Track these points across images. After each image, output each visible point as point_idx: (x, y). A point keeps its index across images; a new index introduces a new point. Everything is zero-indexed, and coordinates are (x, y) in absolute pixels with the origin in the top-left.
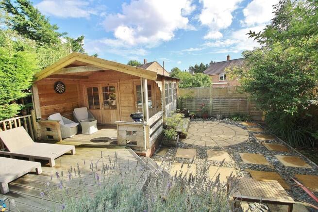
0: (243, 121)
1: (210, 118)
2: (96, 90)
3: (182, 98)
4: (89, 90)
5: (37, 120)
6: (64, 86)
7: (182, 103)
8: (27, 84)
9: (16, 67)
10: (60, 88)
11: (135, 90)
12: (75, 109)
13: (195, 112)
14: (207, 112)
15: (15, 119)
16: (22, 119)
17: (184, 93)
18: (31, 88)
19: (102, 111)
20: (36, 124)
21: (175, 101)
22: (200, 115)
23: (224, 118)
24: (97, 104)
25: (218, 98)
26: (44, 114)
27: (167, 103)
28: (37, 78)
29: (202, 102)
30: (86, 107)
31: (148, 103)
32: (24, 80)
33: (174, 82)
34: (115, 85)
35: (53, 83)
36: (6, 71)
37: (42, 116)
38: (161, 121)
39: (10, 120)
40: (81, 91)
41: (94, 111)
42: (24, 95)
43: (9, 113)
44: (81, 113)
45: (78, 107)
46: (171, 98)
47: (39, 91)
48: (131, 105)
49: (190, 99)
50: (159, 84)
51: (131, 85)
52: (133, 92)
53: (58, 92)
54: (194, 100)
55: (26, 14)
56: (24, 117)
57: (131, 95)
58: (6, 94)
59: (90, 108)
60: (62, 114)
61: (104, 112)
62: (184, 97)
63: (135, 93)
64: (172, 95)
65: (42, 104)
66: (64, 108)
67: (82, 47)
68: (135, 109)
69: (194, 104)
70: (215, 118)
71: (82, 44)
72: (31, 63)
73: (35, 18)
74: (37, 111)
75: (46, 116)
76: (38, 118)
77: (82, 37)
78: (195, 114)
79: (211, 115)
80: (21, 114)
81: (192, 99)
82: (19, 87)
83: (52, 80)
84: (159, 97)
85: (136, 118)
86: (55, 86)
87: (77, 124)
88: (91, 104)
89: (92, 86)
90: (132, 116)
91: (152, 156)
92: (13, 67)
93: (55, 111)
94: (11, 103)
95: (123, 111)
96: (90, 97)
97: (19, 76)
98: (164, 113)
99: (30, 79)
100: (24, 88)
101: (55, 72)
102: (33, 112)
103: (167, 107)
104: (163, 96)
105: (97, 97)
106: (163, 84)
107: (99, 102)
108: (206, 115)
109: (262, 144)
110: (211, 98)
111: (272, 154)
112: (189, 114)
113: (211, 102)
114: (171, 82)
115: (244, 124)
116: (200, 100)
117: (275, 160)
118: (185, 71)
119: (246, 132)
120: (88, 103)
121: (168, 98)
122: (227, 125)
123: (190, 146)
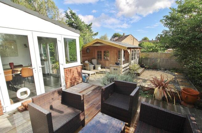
0: (176, 72)
1: (157, 69)
2: (101, 52)
3: (142, 58)
4: (98, 52)
7: (142, 60)
10: (88, 51)
11: (118, 53)
12: (92, 60)
13: (149, 66)
14: (156, 66)
17: (144, 55)
19: (103, 61)
21: (138, 59)
22: (152, 68)
23: (166, 70)
24: (101, 58)
25: (163, 59)
27: (132, 59)
29: (153, 61)
30: (96, 59)
31: (123, 59)
33: (138, 49)
34: (109, 50)
35: (86, 49)
38: (128, 67)
40: (95, 52)
44: (94, 61)
46: (135, 57)
48: (116, 59)
49: (146, 59)
50: (129, 51)
51: (116, 51)
52: (117, 54)
53: (87, 53)
54: (149, 60)
55: (73, 18)
57: (115, 55)
59: (98, 60)
60: (88, 61)
61: (104, 62)
62: (143, 57)
63: (118, 54)
64: (136, 56)
67: (91, 28)
68: (117, 61)
70: (160, 70)
79: (158, 68)
81: (148, 58)
84: (128, 57)
85: (117, 64)
87: (93, 66)
88: (98, 58)
89: (99, 50)
90: (116, 63)
93: (86, 60)
95: (112, 62)
96: (98, 55)
98: (130, 64)
103: (132, 62)
104: (130, 56)
105: (101, 55)
106: (130, 51)
107: (101, 57)
108: (155, 68)
109: (177, 82)
110: (159, 59)
111: (179, 85)
112: (144, 66)
113: (159, 61)
114: (136, 49)
115: (176, 74)
116: (152, 59)
117: (178, 87)
118: (151, 40)
119: (174, 77)
120: (97, 58)
121: (133, 57)
122: (165, 73)
123: (140, 79)
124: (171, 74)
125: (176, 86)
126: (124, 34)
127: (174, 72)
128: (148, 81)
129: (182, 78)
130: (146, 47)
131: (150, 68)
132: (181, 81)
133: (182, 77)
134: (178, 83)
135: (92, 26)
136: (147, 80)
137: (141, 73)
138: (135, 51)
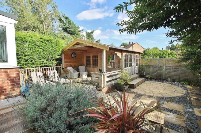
0: (189, 85)
1: (163, 80)
2: (90, 57)
3: (142, 65)
4: (87, 57)
5: (63, 69)
6: (76, 55)
7: (142, 69)
8: (60, 53)
9: (56, 45)
12: (80, 66)
13: (151, 75)
14: (161, 76)
15: (54, 67)
16: (57, 68)
17: (144, 63)
18: (61, 55)
19: (91, 68)
20: (62, 70)
22: (155, 78)
23: (174, 81)
24: (90, 64)
25: (170, 66)
26: (66, 67)
28: (64, 50)
29: (157, 69)
32: (59, 51)
33: (136, 55)
34: (98, 54)
35: (71, 53)
36: (52, 47)
37: (65, 67)
39: (52, 67)
40: (83, 57)
41: (88, 68)
42: (58, 57)
43: (52, 64)
44: (82, 68)
45: (81, 65)
46: (131, 64)
47: (65, 56)
49: (148, 66)
50: (119, 54)
53: (73, 57)
54: (151, 67)
56: (58, 67)
58: (52, 56)
59: (87, 66)
60: (73, 68)
62: (144, 65)
64: (133, 62)
65: (65, 62)
66: (75, 65)
67: (93, 36)
69: (151, 69)
70: (167, 81)
71: (93, 34)
72: (62, 44)
73: (70, 24)
74: (63, 65)
75: (66, 68)
76: (63, 68)
77: (93, 31)
78: (151, 77)
79: (164, 78)
80: (57, 65)
81: (150, 66)
82: (57, 54)
83: (70, 52)
86: (72, 54)
87: (78, 73)
89: (88, 55)
90: (100, 70)
91: (108, 93)
92: (55, 45)
93: (71, 66)
94: (53, 60)
96: (87, 61)
97: (57, 49)
99: (61, 51)
100: (58, 54)
101: (70, 47)
102: (61, 65)
103: (127, 69)
104: (122, 62)
105: (90, 61)
106: (122, 54)
108: (159, 78)
109: (190, 100)
110: (164, 67)
111: (192, 106)
112: (145, 75)
113: (164, 69)
114: (132, 54)
115: (189, 87)
116: (156, 67)
117: (191, 110)
118: (162, 49)
119: (185, 92)
120: (86, 64)
121: (127, 64)
122: (173, 86)
123: (133, 92)
124: (181, 87)
125: (186, 109)
126: (129, 42)
127: (186, 84)
128: (143, 97)
129: (197, 94)
130: (152, 55)
131: (154, 79)
132: (196, 99)
133: (197, 92)
134: (190, 102)
135: (94, 33)
136: (143, 95)
137: (138, 84)
138: (131, 56)
